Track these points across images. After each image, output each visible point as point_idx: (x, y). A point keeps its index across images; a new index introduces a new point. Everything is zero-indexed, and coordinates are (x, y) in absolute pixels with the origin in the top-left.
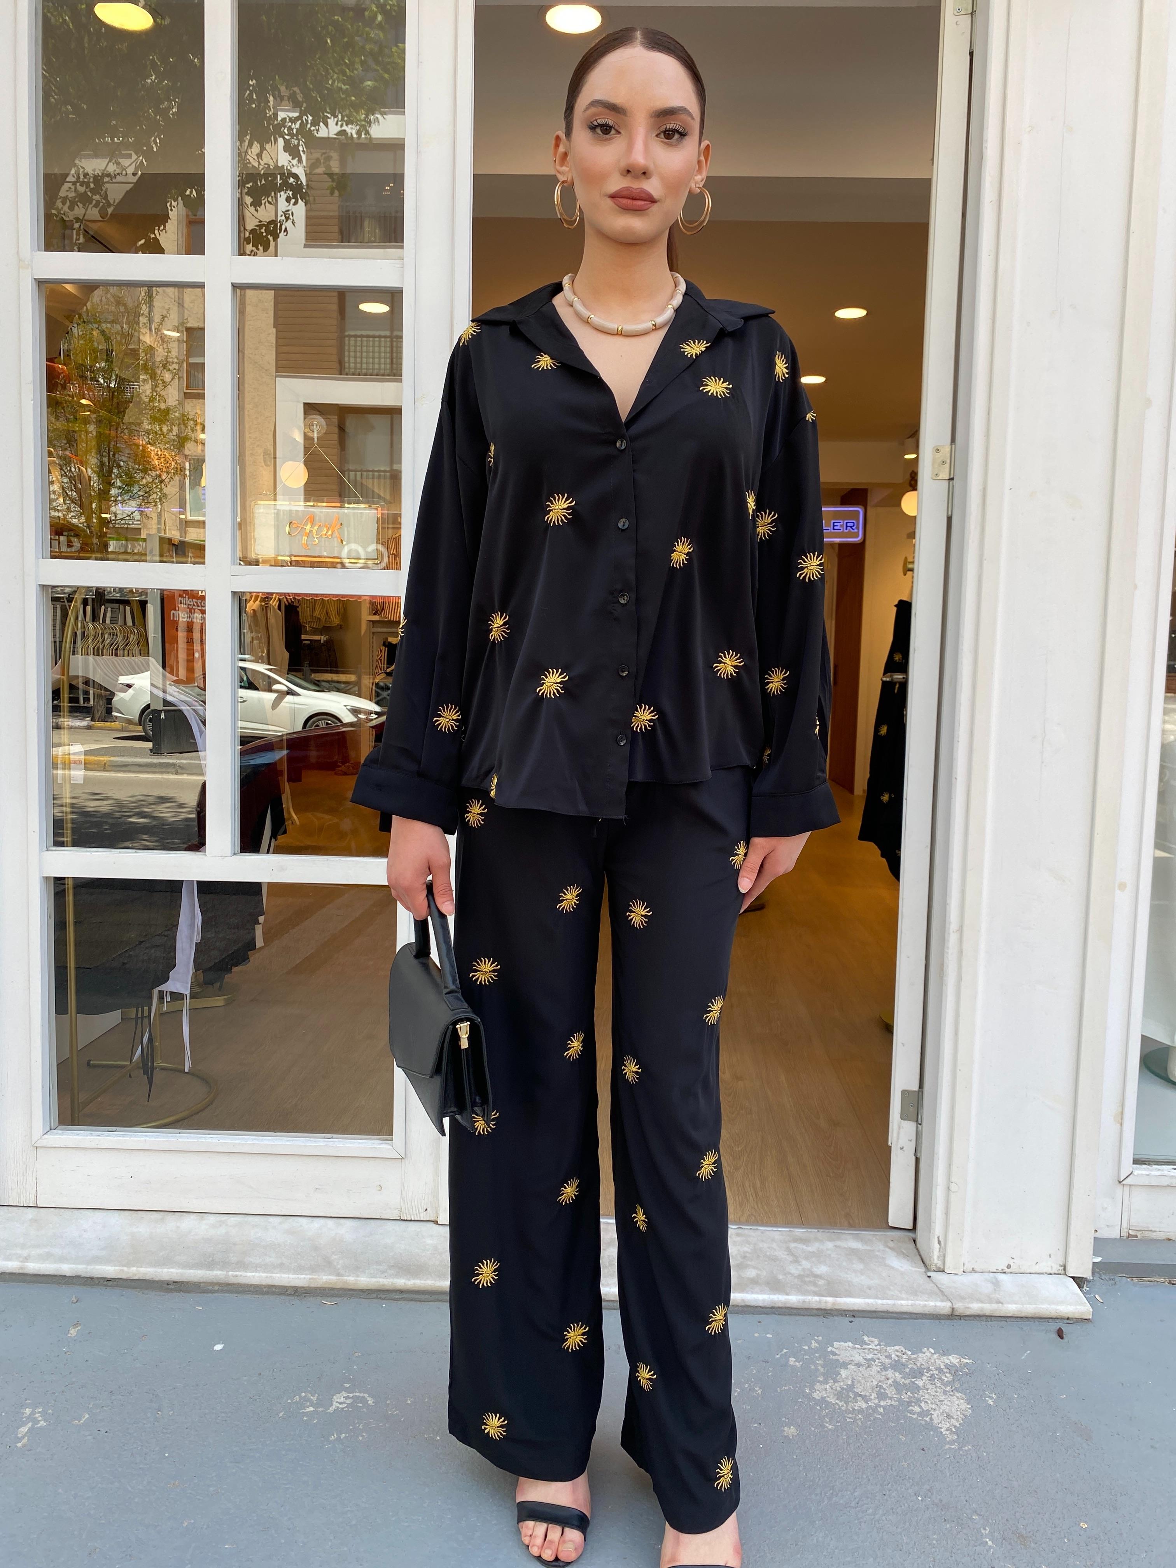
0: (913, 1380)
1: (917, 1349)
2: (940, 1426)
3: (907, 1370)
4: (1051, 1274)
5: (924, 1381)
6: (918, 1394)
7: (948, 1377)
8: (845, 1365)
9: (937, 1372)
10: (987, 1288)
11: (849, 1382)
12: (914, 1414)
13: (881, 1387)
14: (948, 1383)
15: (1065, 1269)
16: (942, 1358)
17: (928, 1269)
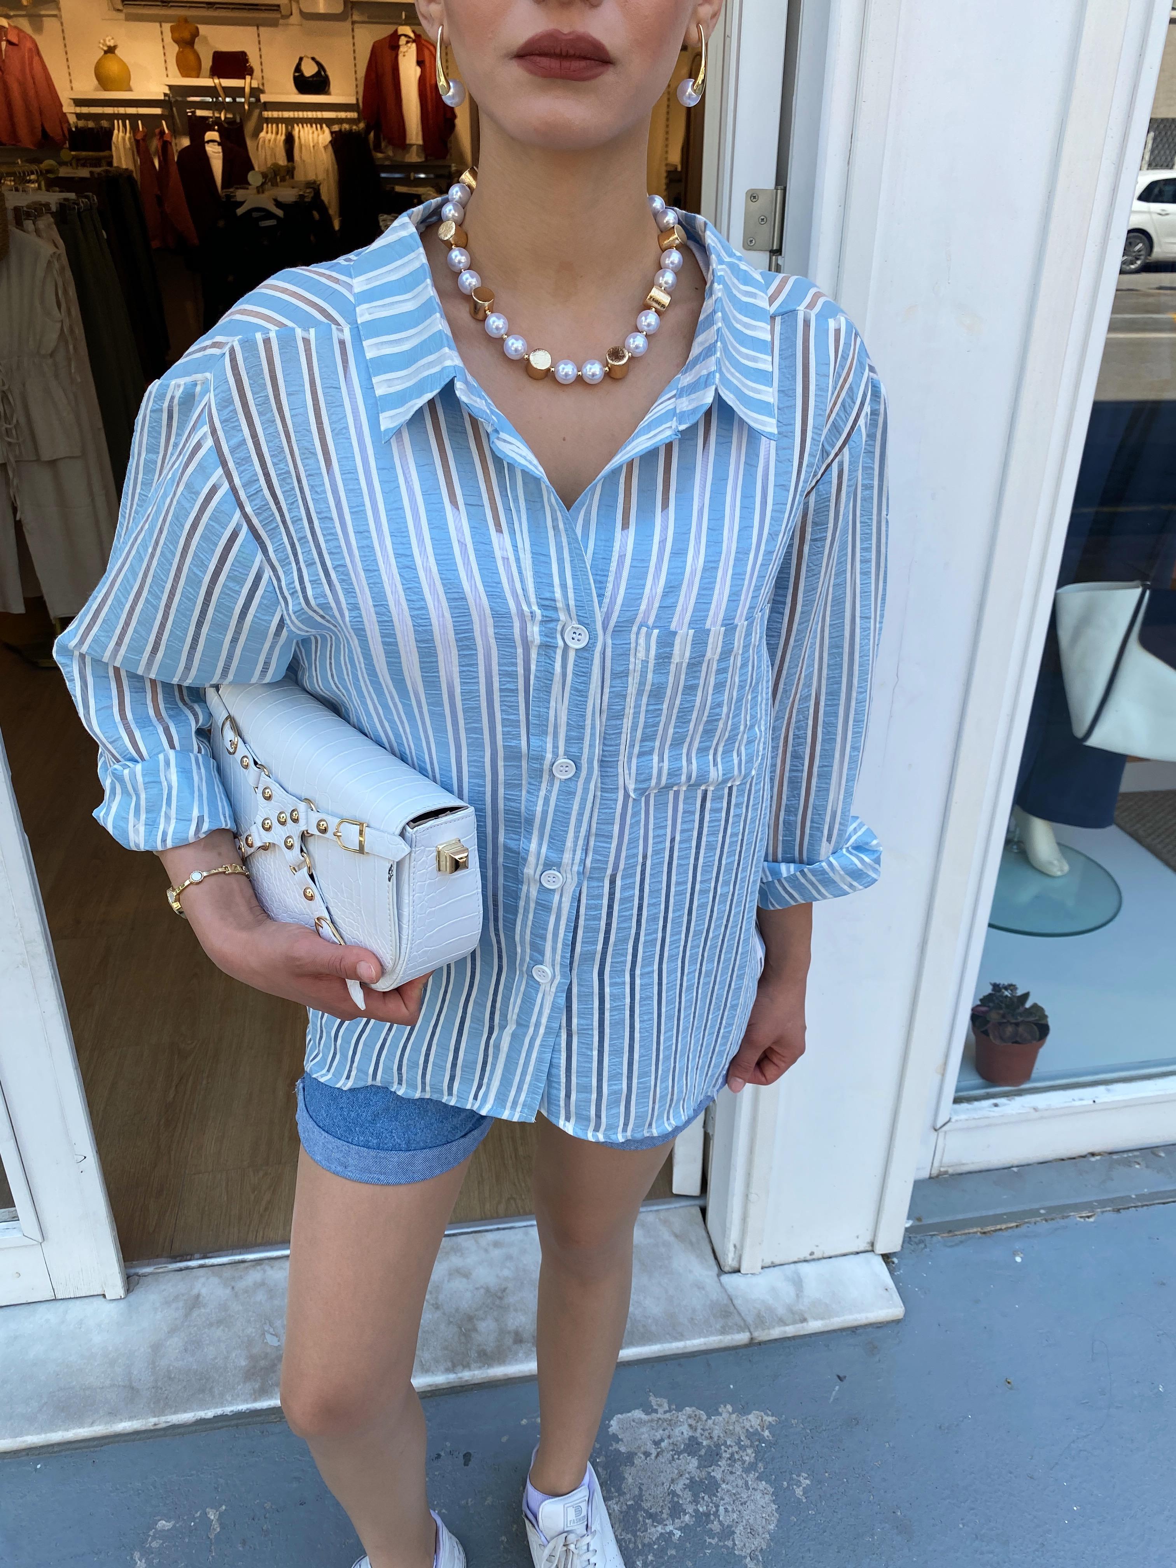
0: (710, 1470)
1: (713, 1411)
2: (743, 1554)
3: (703, 1452)
4: (858, 1253)
5: (723, 1469)
6: (717, 1497)
7: (749, 1456)
8: (630, 1458)
9: (736, 1449)
10: (787, 1292)
11: (636, 1492)
12: (713, 1538)
13: (673, 1493)
14: (752, 1467)
15: (872, 1244)
16: (741, 1421)
17: (721, 1271)
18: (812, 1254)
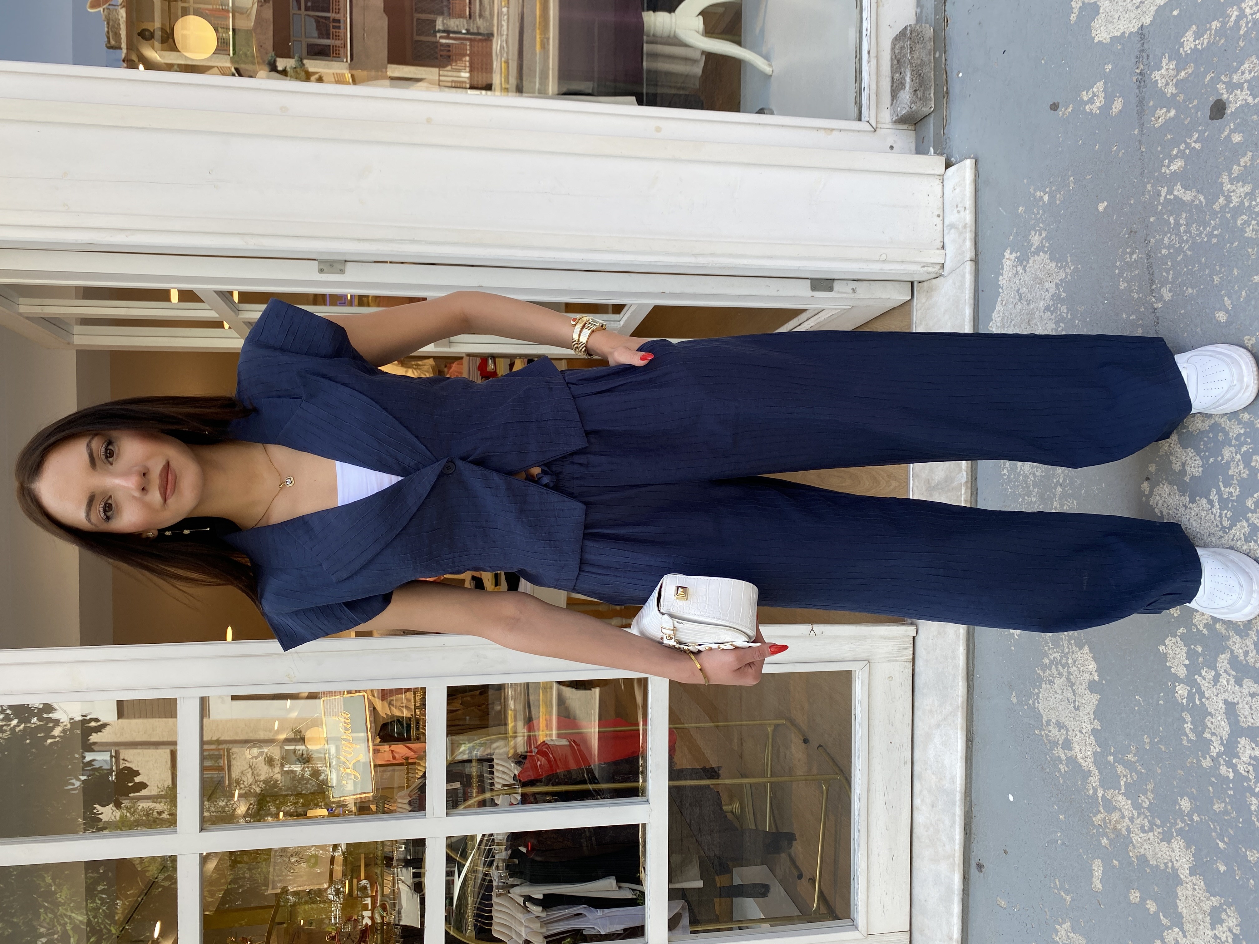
1: (1000, 289)
4: (943, 186)
10: (955, 233)
15: (940, 176)
16: (1006, 272)
17: (941, 275)
18: (939, 216)
